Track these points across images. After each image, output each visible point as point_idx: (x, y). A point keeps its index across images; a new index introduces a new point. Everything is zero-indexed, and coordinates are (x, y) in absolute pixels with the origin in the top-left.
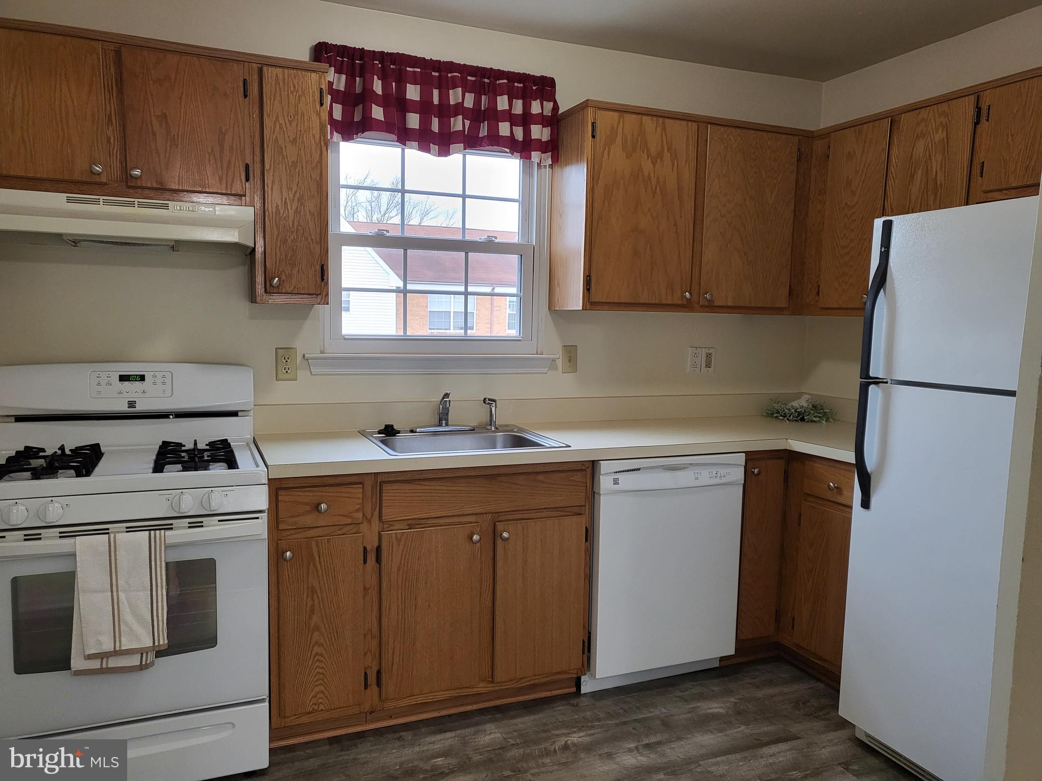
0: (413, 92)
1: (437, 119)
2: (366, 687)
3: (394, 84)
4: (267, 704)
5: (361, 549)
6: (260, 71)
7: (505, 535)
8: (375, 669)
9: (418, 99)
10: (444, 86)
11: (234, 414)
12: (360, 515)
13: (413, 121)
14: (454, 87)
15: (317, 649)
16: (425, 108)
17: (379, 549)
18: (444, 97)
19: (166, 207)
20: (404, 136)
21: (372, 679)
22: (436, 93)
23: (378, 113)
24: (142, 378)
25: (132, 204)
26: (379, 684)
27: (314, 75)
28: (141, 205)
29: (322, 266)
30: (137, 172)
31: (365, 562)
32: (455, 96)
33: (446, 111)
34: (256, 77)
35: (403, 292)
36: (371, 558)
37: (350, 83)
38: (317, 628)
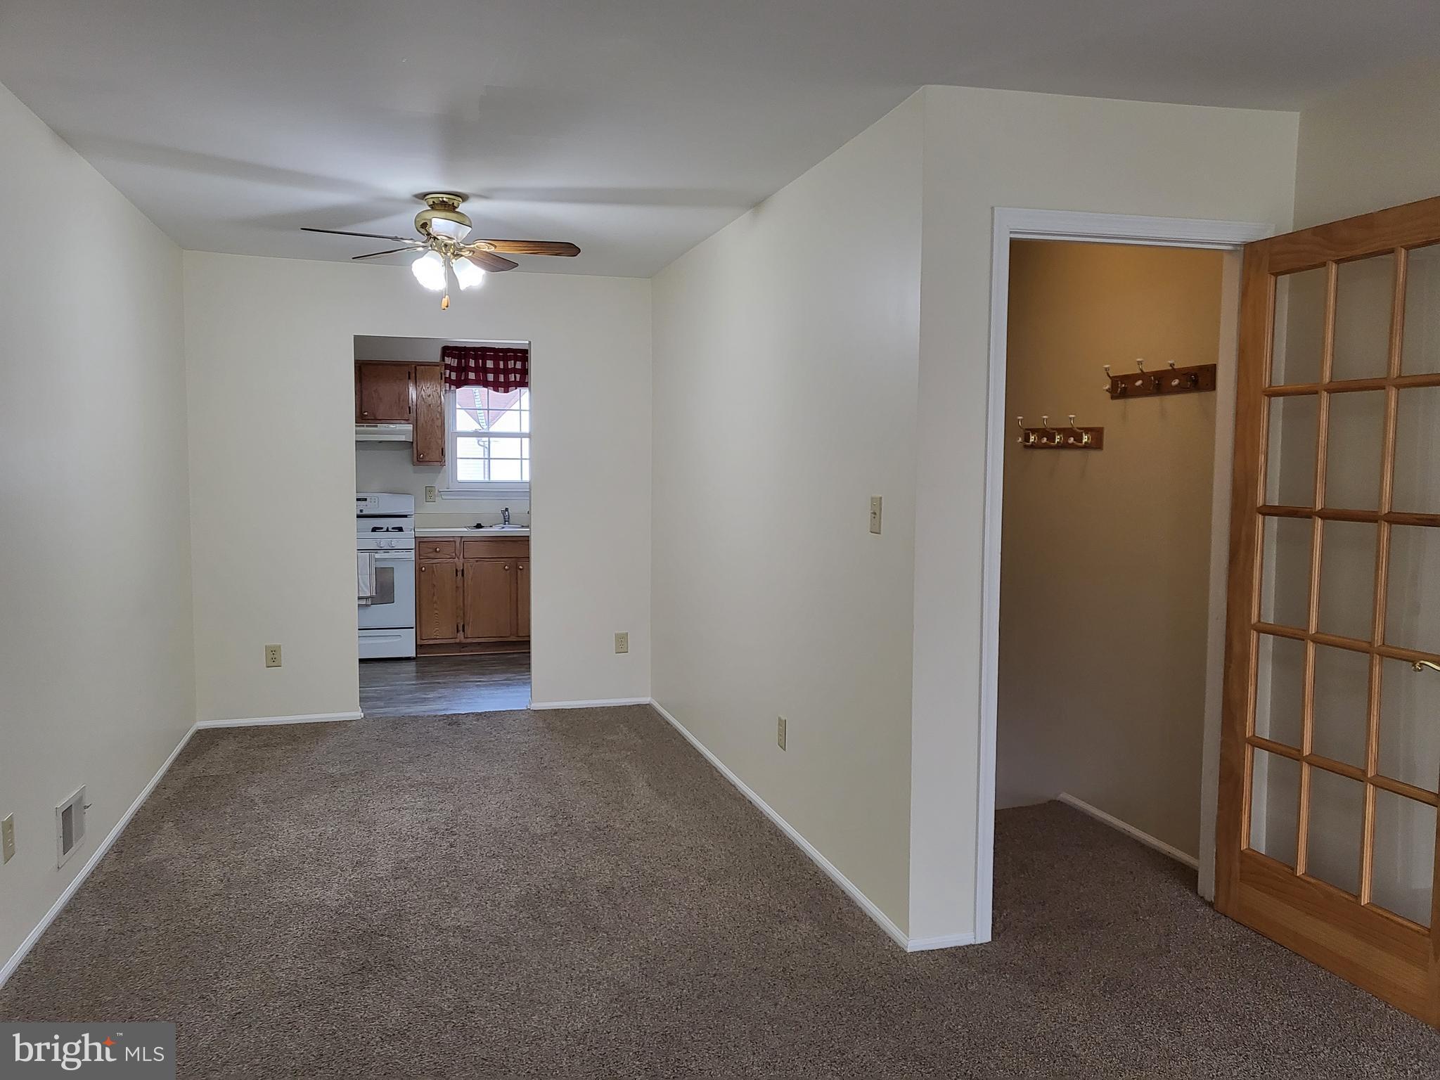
0: (490, 364)
1: (502, 376)
2: (458, 631)
3: (480, 361)
4: (414, 630)
5: (455, 569)
6: (415, 367)
7: (521, 567)
8: (462, 624)
9: (492, 367)
10: (506, 360)
11: (405, 516)
12: (454, 554)
13: (491, 377)
14: (510, 360)
15: (436, 612)
16: (496, 371)
17: (463, 570)
18: (506, 365)
19: (376, 426)
20: (486, 384)
21: (461, 628)
22: (501, 363)
23: (472, 376)
24: (366, 500)
25: (363, 426)
26: (464, 631)
27: (438, 368)
28: (367, 426)
29: (442, 449)
30: (366, 413)
31: (457, 575)
32: (511, 364)
33: (506, 372)
34: (413, 371)
35: (489, 459)
36: (460, 574)
37: (459, 363)
38: (436, 602)
